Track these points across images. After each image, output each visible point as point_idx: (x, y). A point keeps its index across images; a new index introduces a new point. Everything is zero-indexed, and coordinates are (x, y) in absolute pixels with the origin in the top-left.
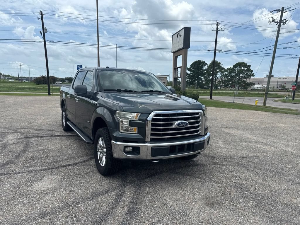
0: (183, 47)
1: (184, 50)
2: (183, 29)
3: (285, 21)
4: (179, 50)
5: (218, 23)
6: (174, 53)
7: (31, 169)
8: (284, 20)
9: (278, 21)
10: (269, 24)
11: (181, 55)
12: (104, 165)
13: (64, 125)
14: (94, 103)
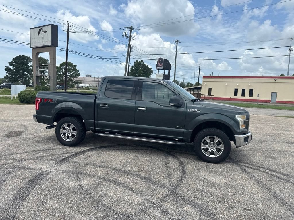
0: (51, 44)
1: (52, 47)
2: (50, 26)
4: (44, 47)
5: (68, 24)
6: (34, 48)
8: (132, 36)
10: (123, 37)
12: (218, 155)
13: (65, 139)
14: (194, 111)
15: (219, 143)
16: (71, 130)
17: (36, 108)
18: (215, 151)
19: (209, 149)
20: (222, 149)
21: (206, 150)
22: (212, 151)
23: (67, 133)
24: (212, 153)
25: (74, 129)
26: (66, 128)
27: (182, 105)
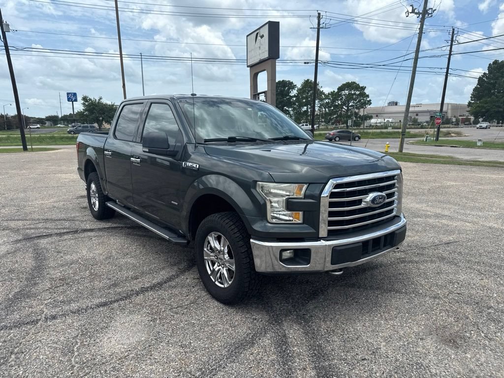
0: (267, 56)
1: (270, 61)
2: (267, 25)
3: (431, 12)
4: (262, 62)
5: (319, 14)
6: (251, 67)
7: (74, 306)
8: (430, 9)
9: (421, 12)
10: (407, 16)
11: (264, 70)
12: (228, 285)
13: (93, 207)
14: (190, 168)
18: (222, 271)
19: (216, 264)
20: (234, 271)
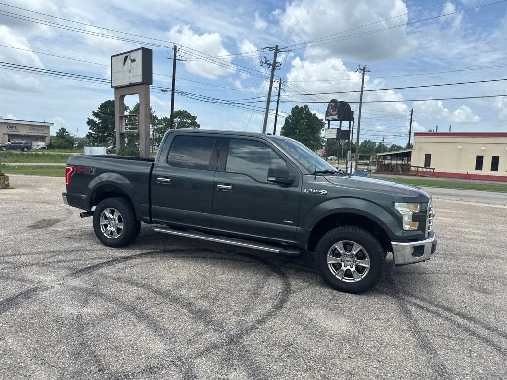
0: (141, 81)
1: (142, 86)
2: (141, 51)
4: (131, 85)
5: (175, 46)
6: (117, 88)
8: (278, 63)
9: (272, 64)
12: (360, 279)
13: (106, 235)
14: (315, 193)
15: (360, 256)
16: (115, 220)
17: (67, 182)
18: (353, 269)
19: (343, 266)
20: (368, 267)
21: (337, 267)
22: (347, 269)
23: (109, 225)
24: (348, 274)
25: (120, 220)
26: (108, 216)
27: (294, 181)
